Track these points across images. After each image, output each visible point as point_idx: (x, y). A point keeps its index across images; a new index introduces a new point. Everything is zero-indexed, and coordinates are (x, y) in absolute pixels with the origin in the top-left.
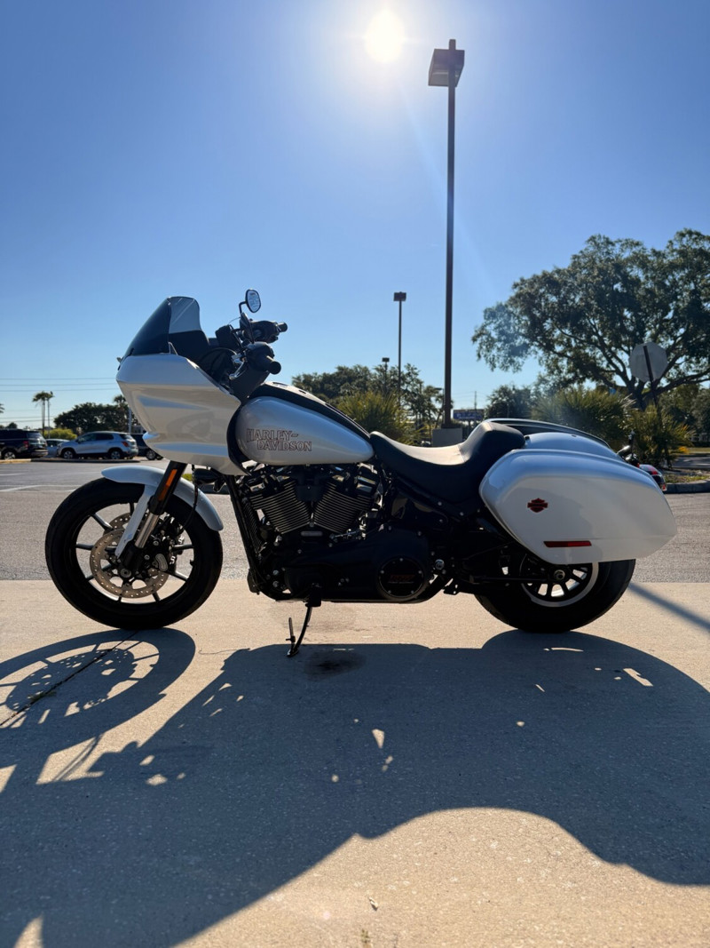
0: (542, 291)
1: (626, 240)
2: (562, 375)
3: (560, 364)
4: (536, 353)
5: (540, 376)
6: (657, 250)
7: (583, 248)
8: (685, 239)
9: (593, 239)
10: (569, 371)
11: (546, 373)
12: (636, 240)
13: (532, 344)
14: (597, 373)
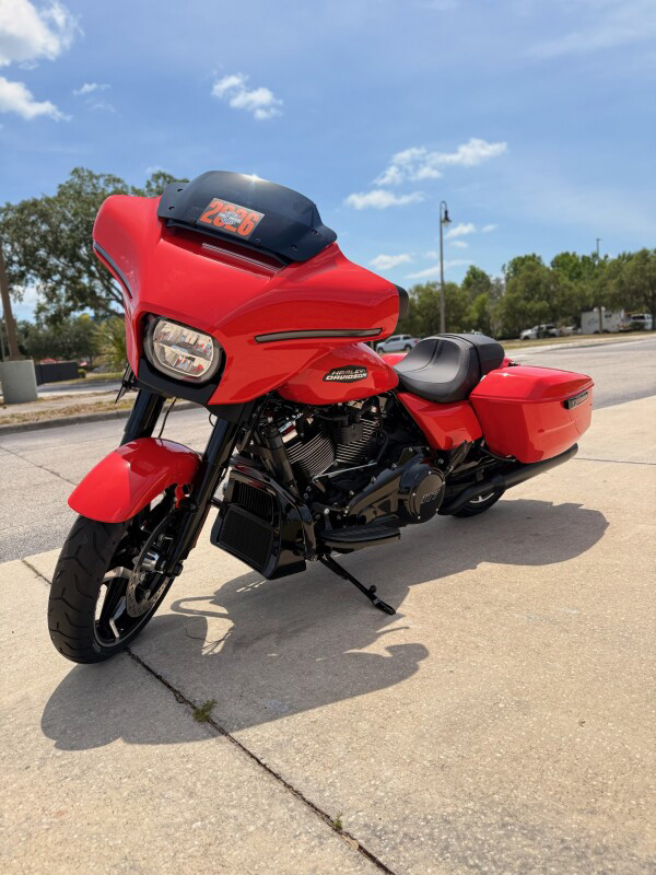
0: (33, 218)
1: (109, 176)
3: (57, 292)
4: (33, 282)
6: (137, 187)
7: (69, 178)
8: (160, 181)
9: (76, 171)
10: (68, 299)
11: (45, 300)
14: (96, 302)
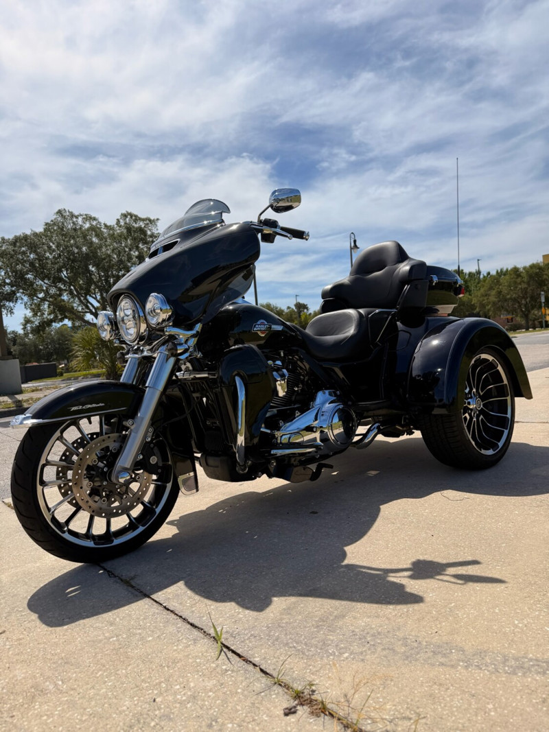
1: (86, 215)
2: (45, 316)
3: (42, 307)
4: (22, 299)
5: (25, 317)
6: (108, 224)
7: (54, 217)
8: (127, 219)
9: (59, 212)
10: (49, 314)
11: (31, 314)
12: (93, 216)
13: (18, 292)
14: (73, 315)
